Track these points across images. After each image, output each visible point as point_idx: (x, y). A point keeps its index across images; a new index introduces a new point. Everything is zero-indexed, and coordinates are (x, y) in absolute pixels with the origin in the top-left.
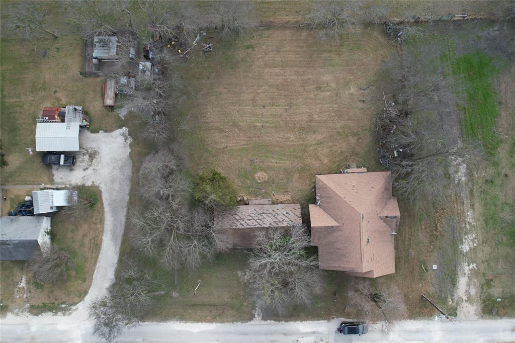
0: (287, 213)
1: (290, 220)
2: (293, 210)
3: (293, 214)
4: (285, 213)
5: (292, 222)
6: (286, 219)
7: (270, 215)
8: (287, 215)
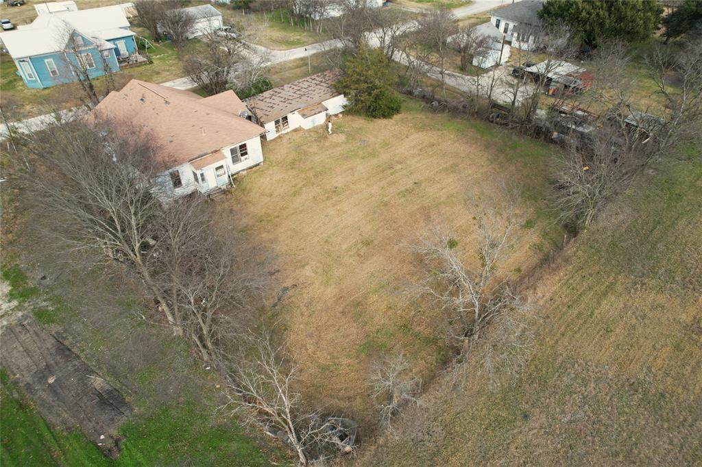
5: (260, 100)
6: (267, 100)
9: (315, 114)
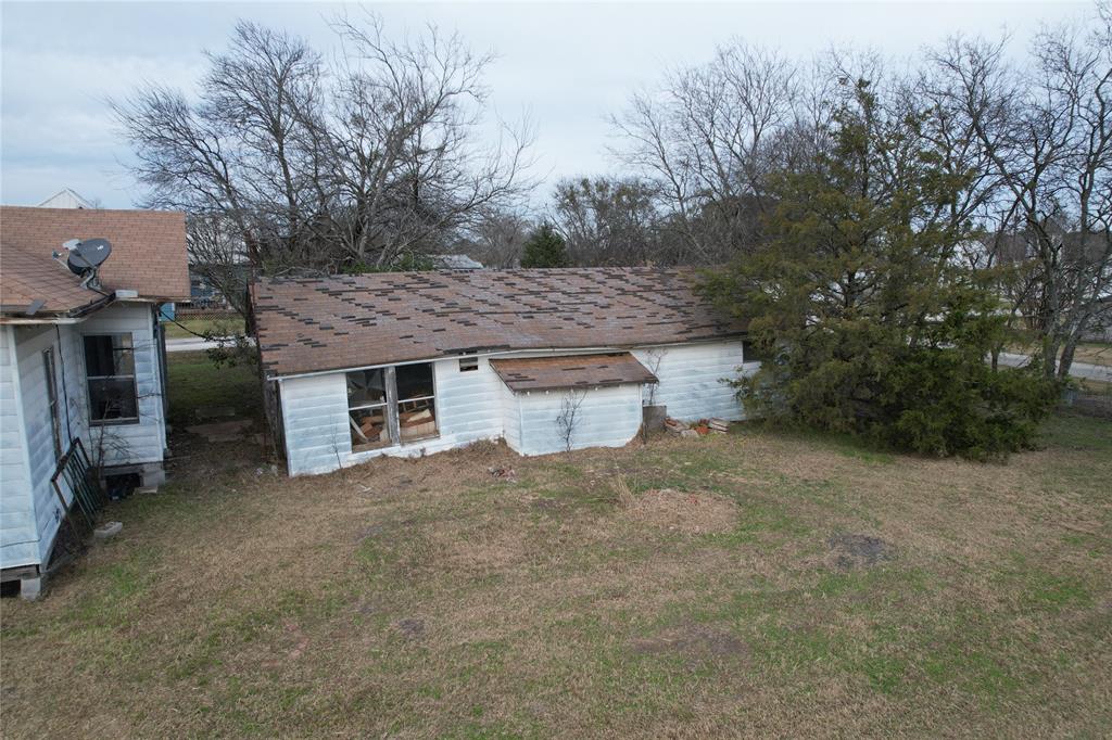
0: (365, 322)
1: (337, 294)
2: (320, 337)
3: (323, 319)
4: (381, 320)
5: (325, 291)
6: (362, 298)
7: (483, 308)
8: (360, 313)
9: (584, 386)
